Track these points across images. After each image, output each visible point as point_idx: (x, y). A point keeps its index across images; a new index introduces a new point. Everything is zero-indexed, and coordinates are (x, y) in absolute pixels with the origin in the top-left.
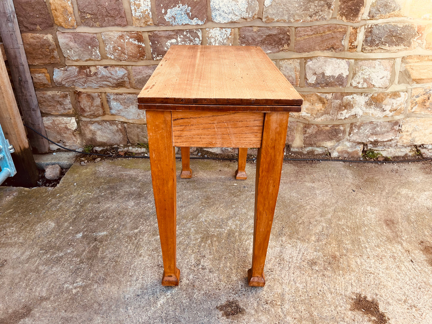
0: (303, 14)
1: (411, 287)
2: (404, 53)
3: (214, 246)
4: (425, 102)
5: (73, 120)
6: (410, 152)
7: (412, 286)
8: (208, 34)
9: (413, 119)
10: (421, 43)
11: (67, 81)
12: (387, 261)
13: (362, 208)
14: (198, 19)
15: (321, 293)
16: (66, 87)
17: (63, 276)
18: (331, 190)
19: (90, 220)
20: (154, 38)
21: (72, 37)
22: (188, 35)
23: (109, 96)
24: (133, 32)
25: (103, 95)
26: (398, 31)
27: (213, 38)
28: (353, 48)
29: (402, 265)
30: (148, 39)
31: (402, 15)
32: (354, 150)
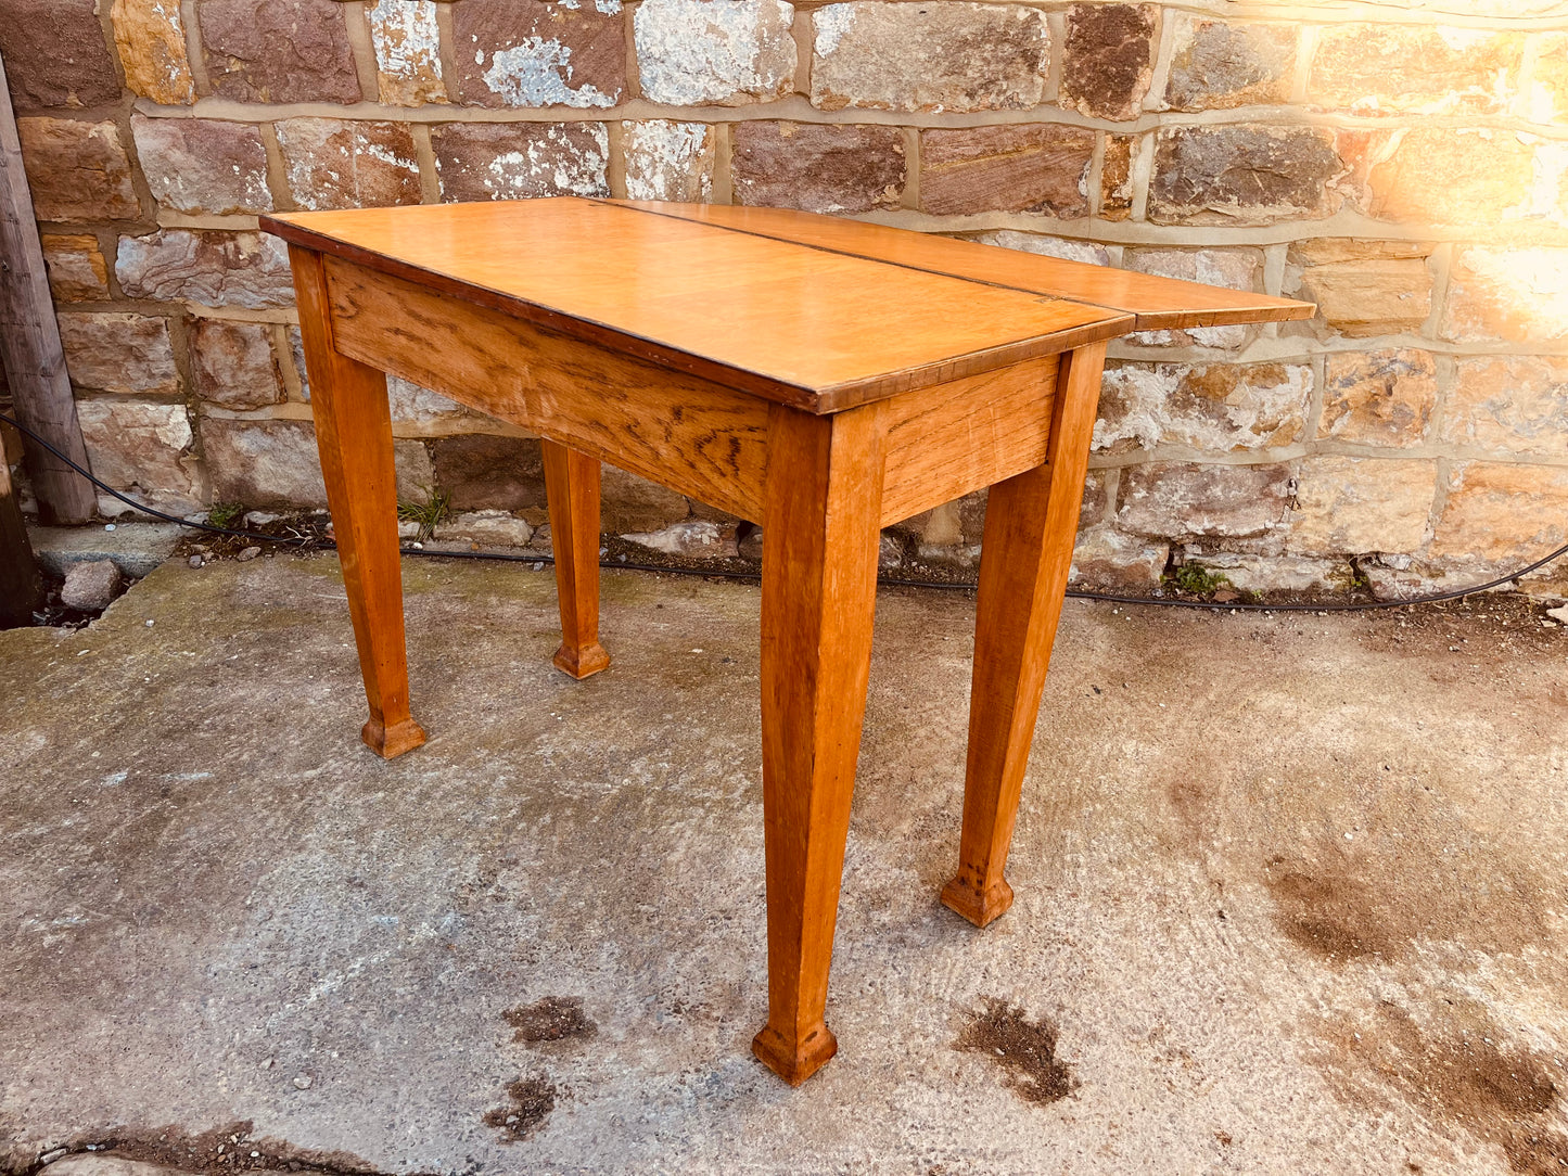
0: (945, 84)
2: (1295, 231)
3: (558, 831)
4: (1377, 403)
5: (179, 414)
6: (1331, 576)
7: (1196, 991)
8: (630, 140)
9: (1335, 462)
11: (159, 279)
12: (1135, 910)
13: (1108, 746)
14: (594, 88)
15: (872, 990)
16: (158, 302)
17: (27, 894)
19: (168, 735)
20: (449, 145)
21: (181, 134)
22: (562, 142)
23: (298, 338)
24: (378, 124)
25: (281, 334)
26: (1271, 153)
27: (644, 152)
28: (1116, 207)
29: (1182, 926)
30: (430, 149)
31: (1284, 97)
32: (1134, 560)
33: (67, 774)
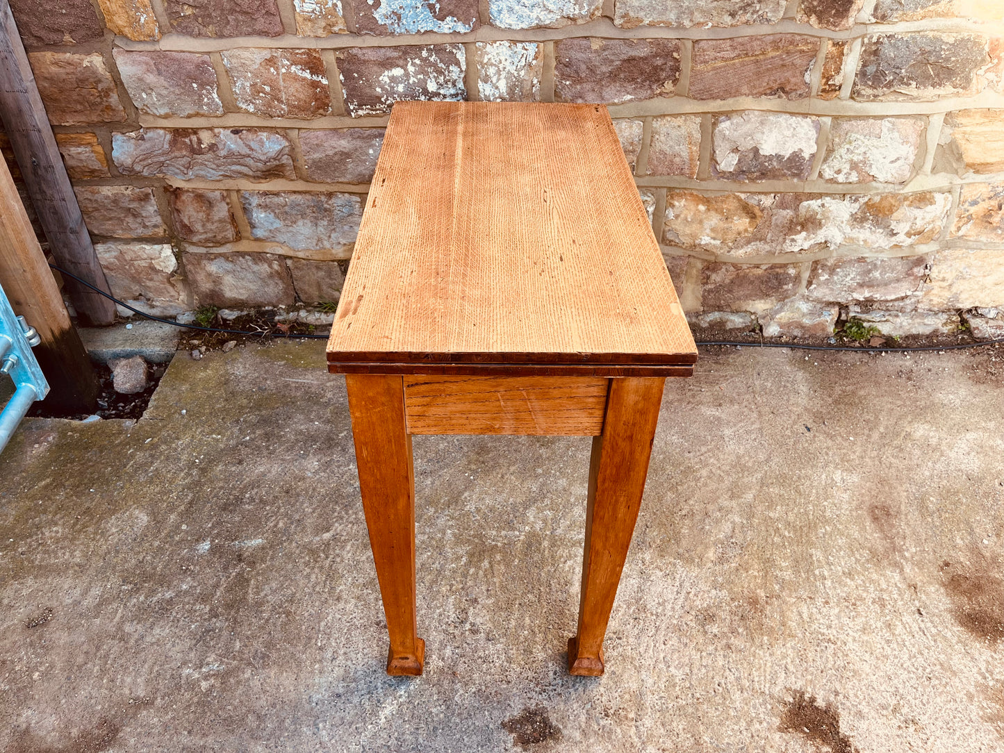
0: (715, 8)
1: (912, 675)
2: (952, 104)
3: (496, 573)
4: (991, 215)
5: (167, 251)
6: (945, 324)
7: (914, 672)
8: (481, 56)
9: (958, 253)
10: (996, 79)
11: (145, 163)
12: (867, 612)
13: (824, 477)
14: (455, 19)
15: (721, 689)
16: (145, 178)
17: (177, 648)
18: (757, 426)
19: (225, 508)
20: (350, 64)
21: (152, 63)
22: (432, 59)
23: (247, 199)
24: (297, 51)
25: (234, 196)
26: (942, 53)
27: (492, 65)
28: (830, 90)
29: (897, 623)
30: (336, 67)
31: (956, 13)
32: (817, 321)
33: (171, 545)
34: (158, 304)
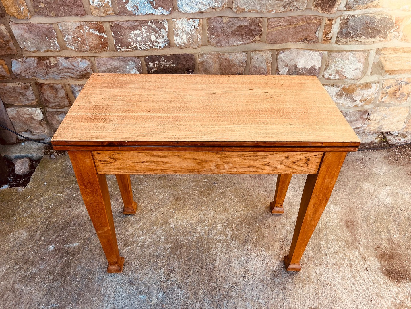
0: (276, 4)
1: (364, 299)
2: (379, 45)
3: (183, 257)
4: (396, 93)
5: (38, 111)
6: (376, 138)
7: (365, 298)
8: (175, 25)
9: (382, 108)
10: (398, 34)
11: (26, 72)
12: (344, 270)
14: (162, 8)
16: (27, 79)
17: (38, 296)
19: (62, 228)
20: (116, 28)
21: (27, 28)
22: (153, 26)
23: (73, 88)
24: (92, 22)
25: (67, 86)
26: (375, 23)
27: (179, 29)
28: (327, 39)
29: (357, 275)
30: (110, 30)
31: (381, 6)
33: (37, 247)
34: (36, 134)
